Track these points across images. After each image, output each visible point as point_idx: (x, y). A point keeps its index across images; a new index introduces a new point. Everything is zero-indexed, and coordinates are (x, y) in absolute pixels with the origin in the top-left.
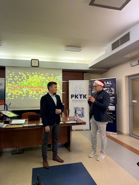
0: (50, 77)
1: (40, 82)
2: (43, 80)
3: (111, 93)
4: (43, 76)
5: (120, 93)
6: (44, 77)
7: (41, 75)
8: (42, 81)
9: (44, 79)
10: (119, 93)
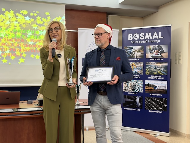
0: (43, 19)
1: (18, 28)
2: (25, 23)
3: (162, 56)
4: (25, 16)
5: (178, 55)
6: (27, 18)
7: (22, 12)
8: (24, 26)
9: (29, 22)
10: (176, 56)
